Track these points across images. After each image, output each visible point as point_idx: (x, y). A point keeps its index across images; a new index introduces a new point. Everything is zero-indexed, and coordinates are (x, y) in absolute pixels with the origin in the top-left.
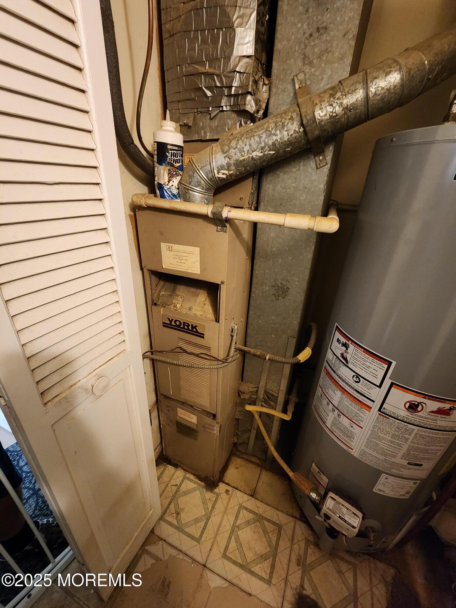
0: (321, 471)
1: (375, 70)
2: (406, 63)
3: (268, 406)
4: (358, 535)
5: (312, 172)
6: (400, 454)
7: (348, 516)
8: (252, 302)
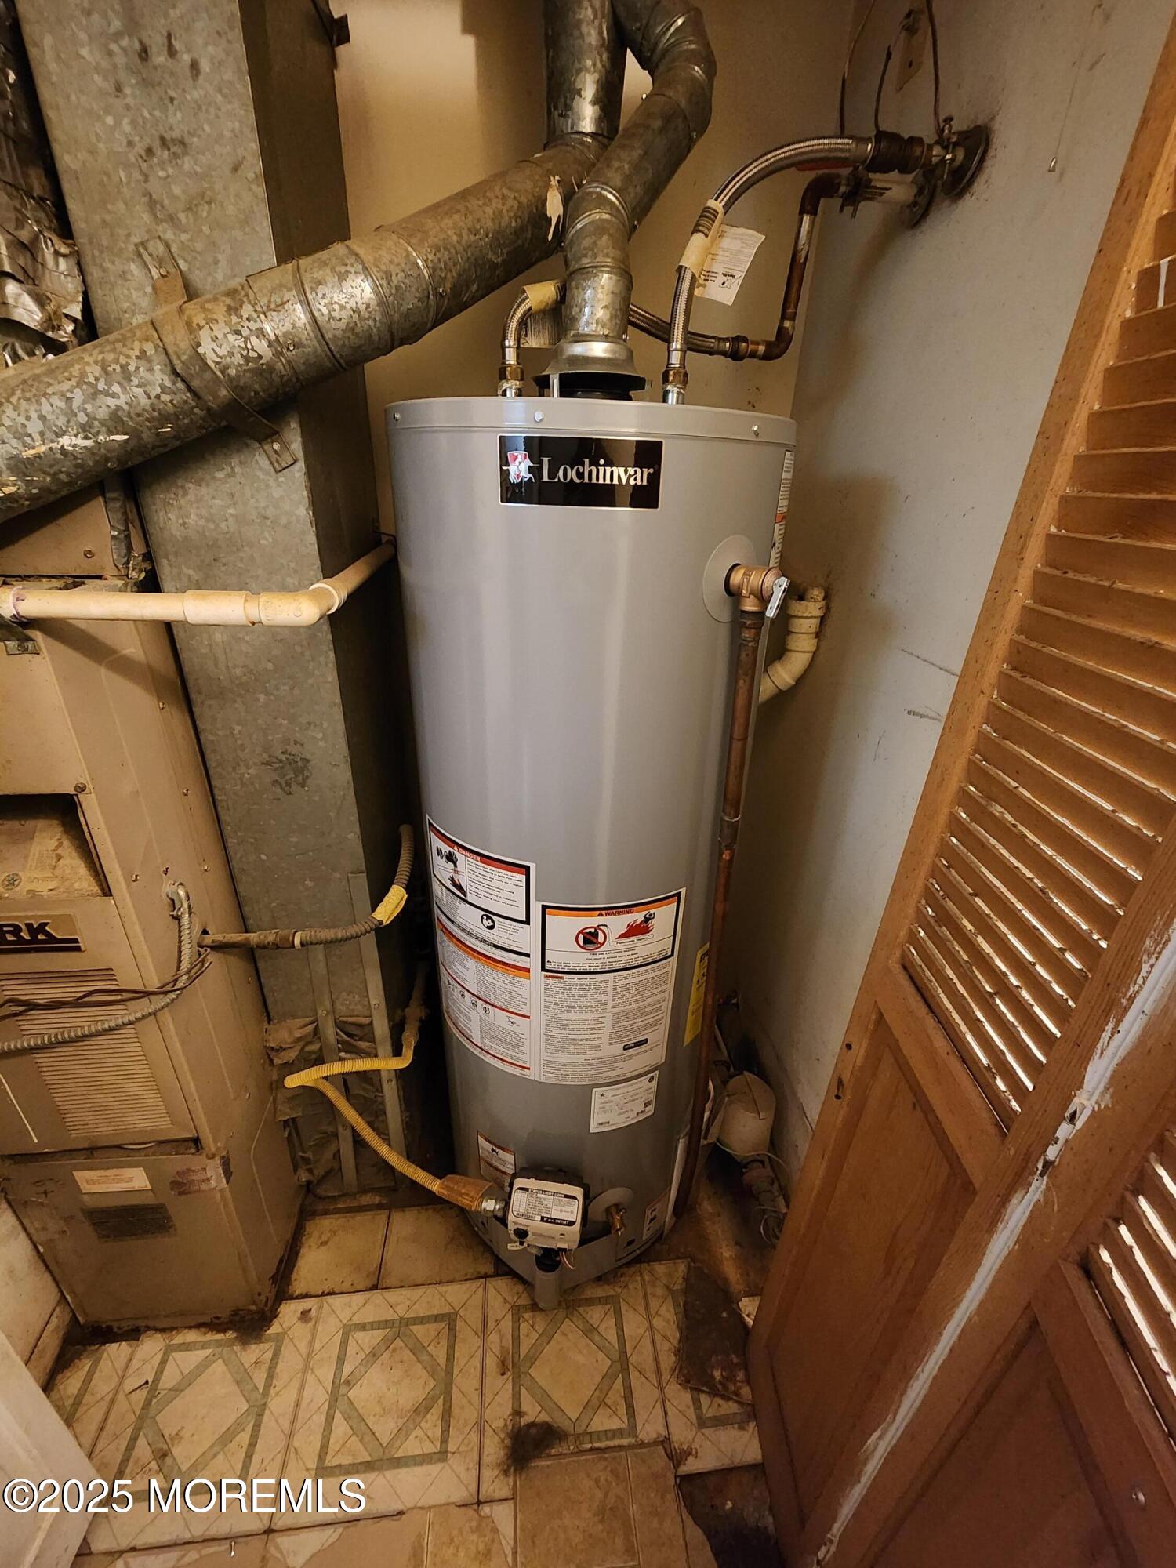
0: (499, 1145)
1: (316, 265)
2: (375, 259)
3: (353, 1056)
4: (584, 1240)
5: (268, 480)
6: (605, 1038)
7: (557, 1208)
8: (225, 817)
